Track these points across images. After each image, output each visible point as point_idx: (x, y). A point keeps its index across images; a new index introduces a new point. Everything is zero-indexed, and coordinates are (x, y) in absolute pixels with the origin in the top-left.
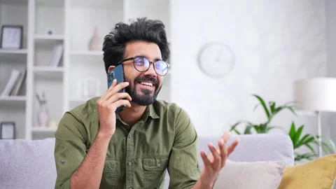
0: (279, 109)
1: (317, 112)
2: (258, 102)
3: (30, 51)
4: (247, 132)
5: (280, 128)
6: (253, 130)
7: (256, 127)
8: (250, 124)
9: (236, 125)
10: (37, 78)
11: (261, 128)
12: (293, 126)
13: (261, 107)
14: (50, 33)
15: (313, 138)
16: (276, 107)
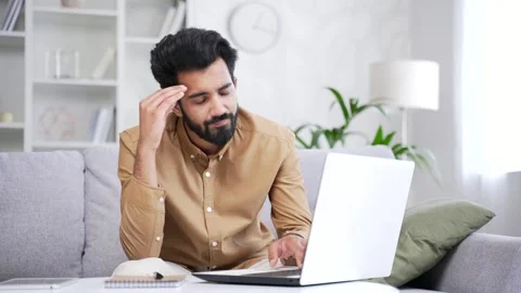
0: (362, 108)
1: (402, 109)
5: (359, 133)
6: (323, 139)
7: (327, 133)
8: (319, 127)
9: (299, 129)
11: (335, 135)
12: (380, 132)
15: (406, 149)
16: (359, 106)
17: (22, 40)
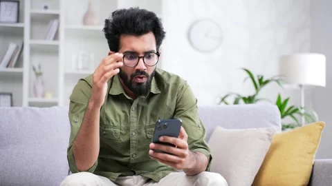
0: (267, 82)
1: (301, 86)
2: (247, 75)
3: (26, 25)
4: (236, 102)
6: (241, 101)
7: (245, 99)
8: (239, 96)
9: (226, 96)
10: (33, 50)
11: (249, 100)
12: (279, 98)
13: (250, 80)
14: (46, 8)
15: (297, 109)
16: (264, 80)
17: (57, 47)
